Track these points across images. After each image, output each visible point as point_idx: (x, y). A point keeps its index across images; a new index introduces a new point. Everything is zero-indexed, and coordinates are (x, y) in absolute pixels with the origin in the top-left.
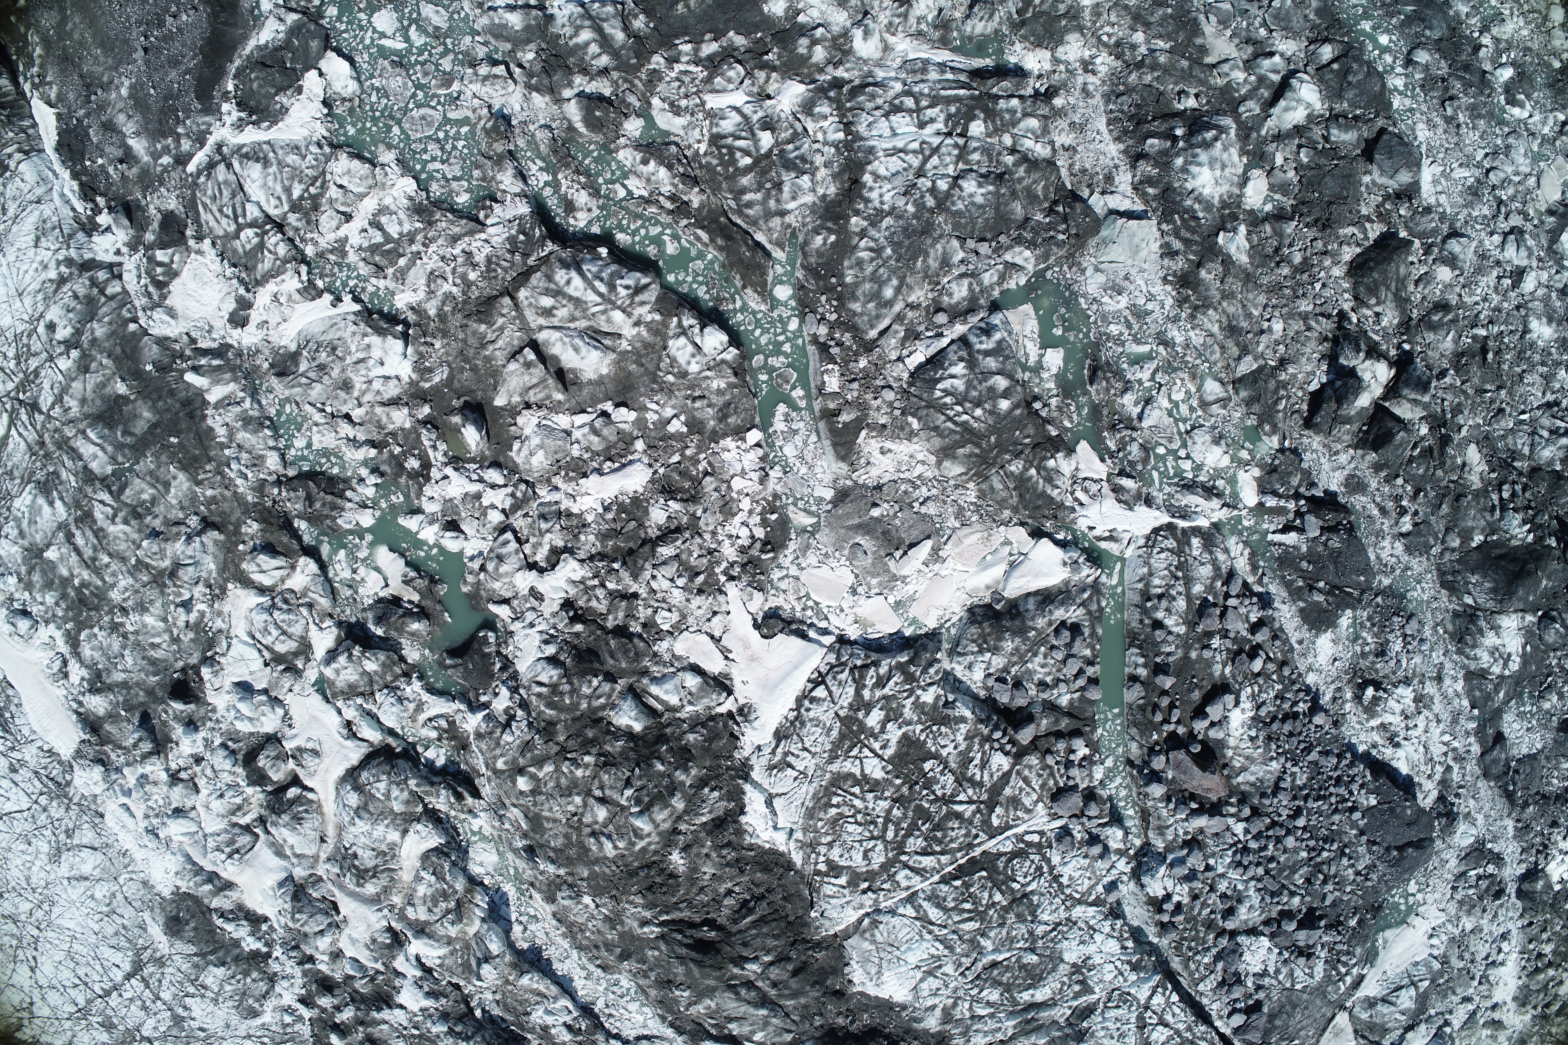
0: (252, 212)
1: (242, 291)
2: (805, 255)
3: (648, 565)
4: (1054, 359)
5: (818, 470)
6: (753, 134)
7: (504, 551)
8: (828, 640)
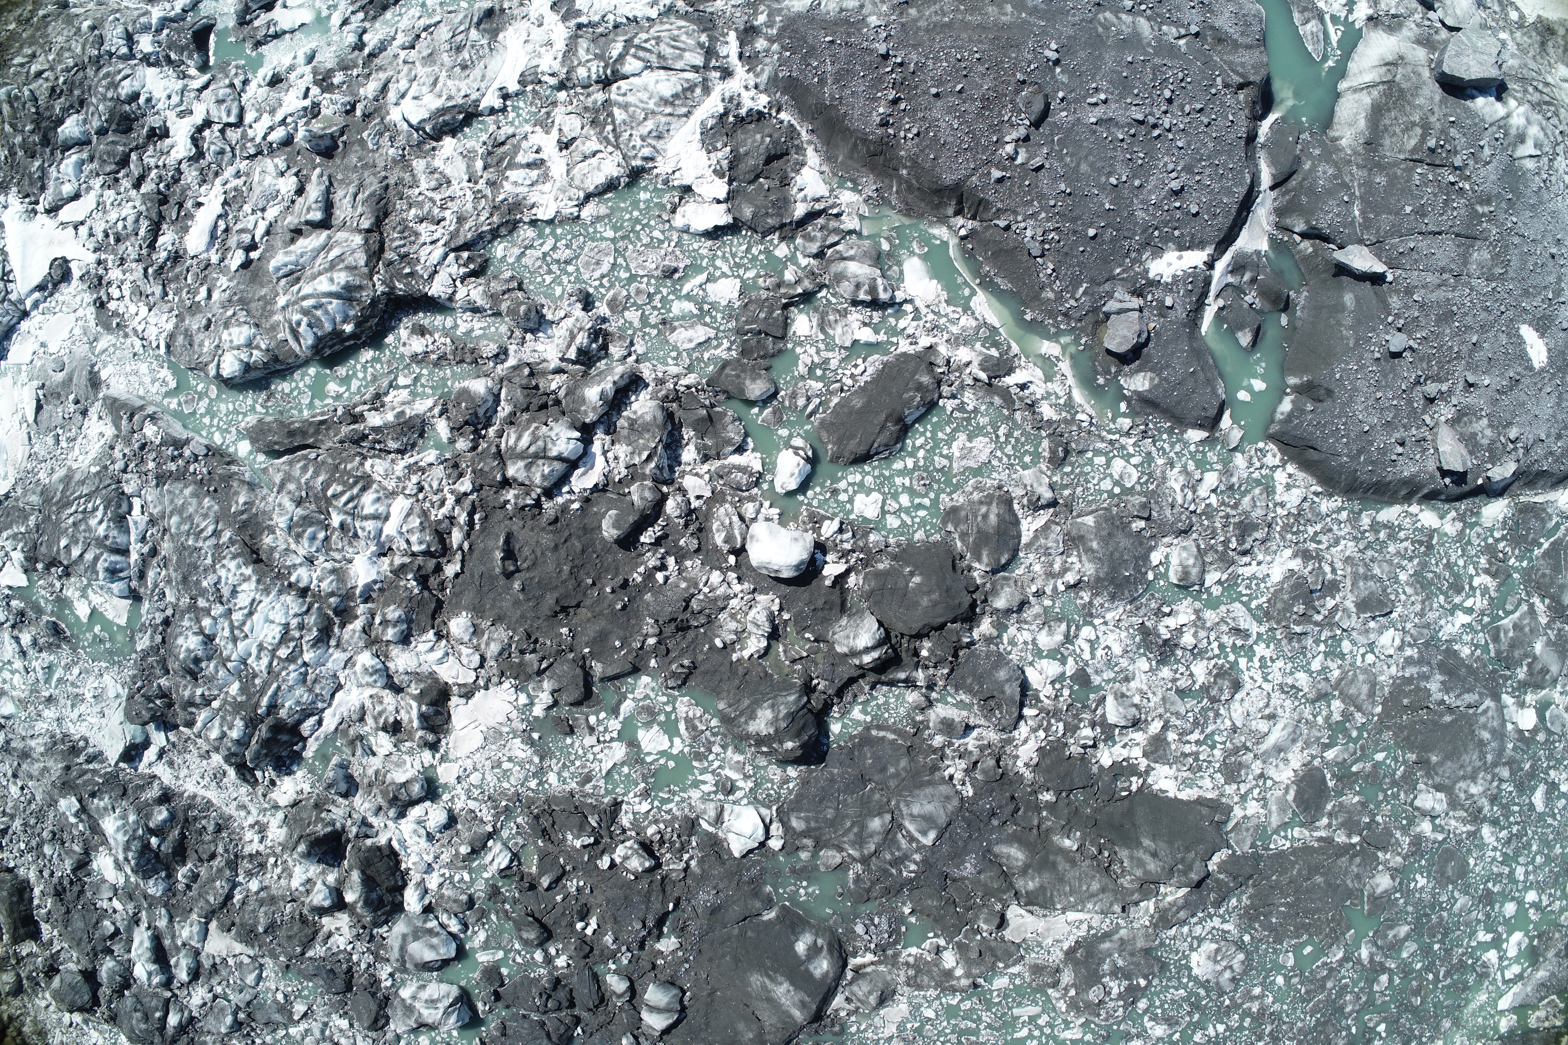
0: (631, 65)
1: (584, 20)
2: (243, 482)
3: (143, 208)
4: (82, 610)
5: (122, 379)
6: (347, 513)
8: (28, 303)
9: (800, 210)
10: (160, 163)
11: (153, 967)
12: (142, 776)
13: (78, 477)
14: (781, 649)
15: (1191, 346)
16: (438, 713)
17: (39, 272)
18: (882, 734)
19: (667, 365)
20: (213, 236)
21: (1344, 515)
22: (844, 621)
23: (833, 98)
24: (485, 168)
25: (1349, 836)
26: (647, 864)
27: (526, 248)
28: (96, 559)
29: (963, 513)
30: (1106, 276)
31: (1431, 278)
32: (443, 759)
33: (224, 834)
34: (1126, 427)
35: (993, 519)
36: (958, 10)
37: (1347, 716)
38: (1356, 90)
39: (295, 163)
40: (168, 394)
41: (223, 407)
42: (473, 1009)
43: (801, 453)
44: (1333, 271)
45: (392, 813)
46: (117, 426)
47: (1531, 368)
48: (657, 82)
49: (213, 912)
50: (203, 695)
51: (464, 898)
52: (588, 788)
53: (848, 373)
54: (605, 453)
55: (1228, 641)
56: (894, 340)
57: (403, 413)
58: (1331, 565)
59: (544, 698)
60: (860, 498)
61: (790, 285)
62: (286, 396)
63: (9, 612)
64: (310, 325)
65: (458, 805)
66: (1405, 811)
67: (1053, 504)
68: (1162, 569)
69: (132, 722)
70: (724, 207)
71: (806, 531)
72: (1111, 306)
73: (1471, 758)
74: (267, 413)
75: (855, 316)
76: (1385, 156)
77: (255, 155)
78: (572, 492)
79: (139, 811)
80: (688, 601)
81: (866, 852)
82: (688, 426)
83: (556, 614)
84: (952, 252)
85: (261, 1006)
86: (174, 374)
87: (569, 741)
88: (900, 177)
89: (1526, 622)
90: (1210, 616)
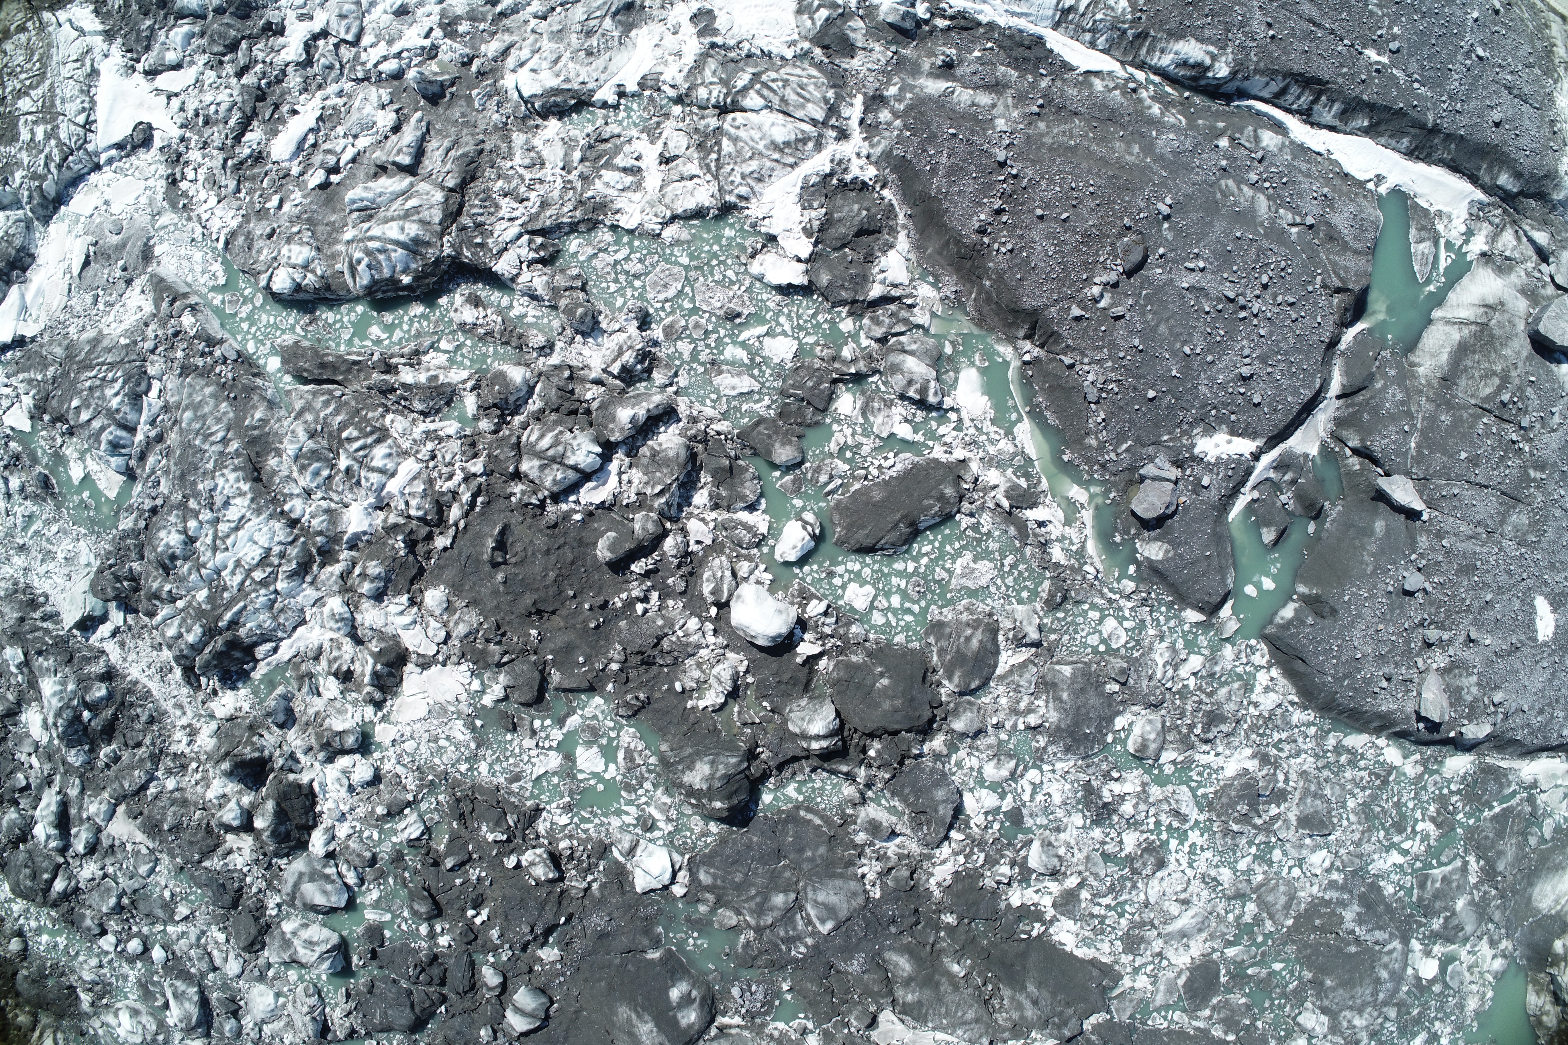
0: (752, 100)
1: (719, 40)
2: (264, 398)
3: (239, 99)
6: (355, 459)
7: (344, 23)
8: (103, 158)
9: (876, 291)
10: (268, 60)
11: (53, 832)
12: (91, 648)
13: (106, 343)
14: (736, 709)
15: (1214, 530)
16: (391, 674)
17: (121, 130)
18: (809, 816)
19: (704, 405)
20: (300, 147)
21: (1312, 730)
22: (804, 702)
23: (939, 191)
24: (582, 160)
25: (1226, 1033)
26: (551, 876)
27: (600, 250)
28: (103, 429)
29: (948, 630)
30: (1153, 439)
31: (1465, 529)
32: (384, 719)
33: (155, 728)
34: (1129, 590)
35: (975, 643)
36: (1086, 136)
37: (1258, 920)
38: (1448, 322)
39: (399, 99)
40: (214, 289)
41: (264, 317)
42: (348, 960)
43: (809, 528)
44: (1373, 494)
45: (321, 756)
46: (157, 305)
47: (1534, 639)
48: (773, 124)
49: (125, 797)
50: (170, 592)
51: (368, 855)
52: (515, 787)
53: (876, 463)
54: (620, 474)
55: (1165, 819)
56: (931, 443)
57: (436, 377)
58: (1286, 775)
59: (496, 691)
60: (853, 587)
61: (845, 362)
62: (328, 326)
63: (6, 452)
64: (369, 266)
65: (387, 767)
66: (1286, 1023)
67: (1037, 644)
68: (1123, 735)
69: (95, 596)
70: (802, 267)
71: (792, 604)
72: (1149, 470)
73: (1364, 992)
74: (305, 337)
75: (899, 410)
76: (1456, 396)
77: (363, 80)
78: (577, 502)
79: (79, 682)
80: (660, 639)
81: (762, 923)
82: (707, 471)
83: (530, 615)
84: (1011, 374)
85: (147, 897)
86: (225, 271)
87: (509, 737)
88: (982, 286)
89: (1455, 877)
90: (1155, 792)
